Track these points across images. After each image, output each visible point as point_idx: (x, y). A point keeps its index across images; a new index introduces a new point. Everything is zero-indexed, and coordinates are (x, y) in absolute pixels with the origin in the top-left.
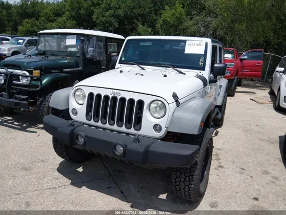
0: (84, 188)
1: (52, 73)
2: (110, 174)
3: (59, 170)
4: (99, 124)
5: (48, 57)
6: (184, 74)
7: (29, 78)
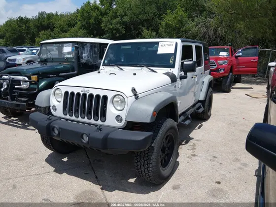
0: (65, 174)
1: (49, 77)
2: (90, 163)
3: (47, 160)
4: (74, 118)
5: (46, 64)
6: (156, 72)
7: (28, 83)
